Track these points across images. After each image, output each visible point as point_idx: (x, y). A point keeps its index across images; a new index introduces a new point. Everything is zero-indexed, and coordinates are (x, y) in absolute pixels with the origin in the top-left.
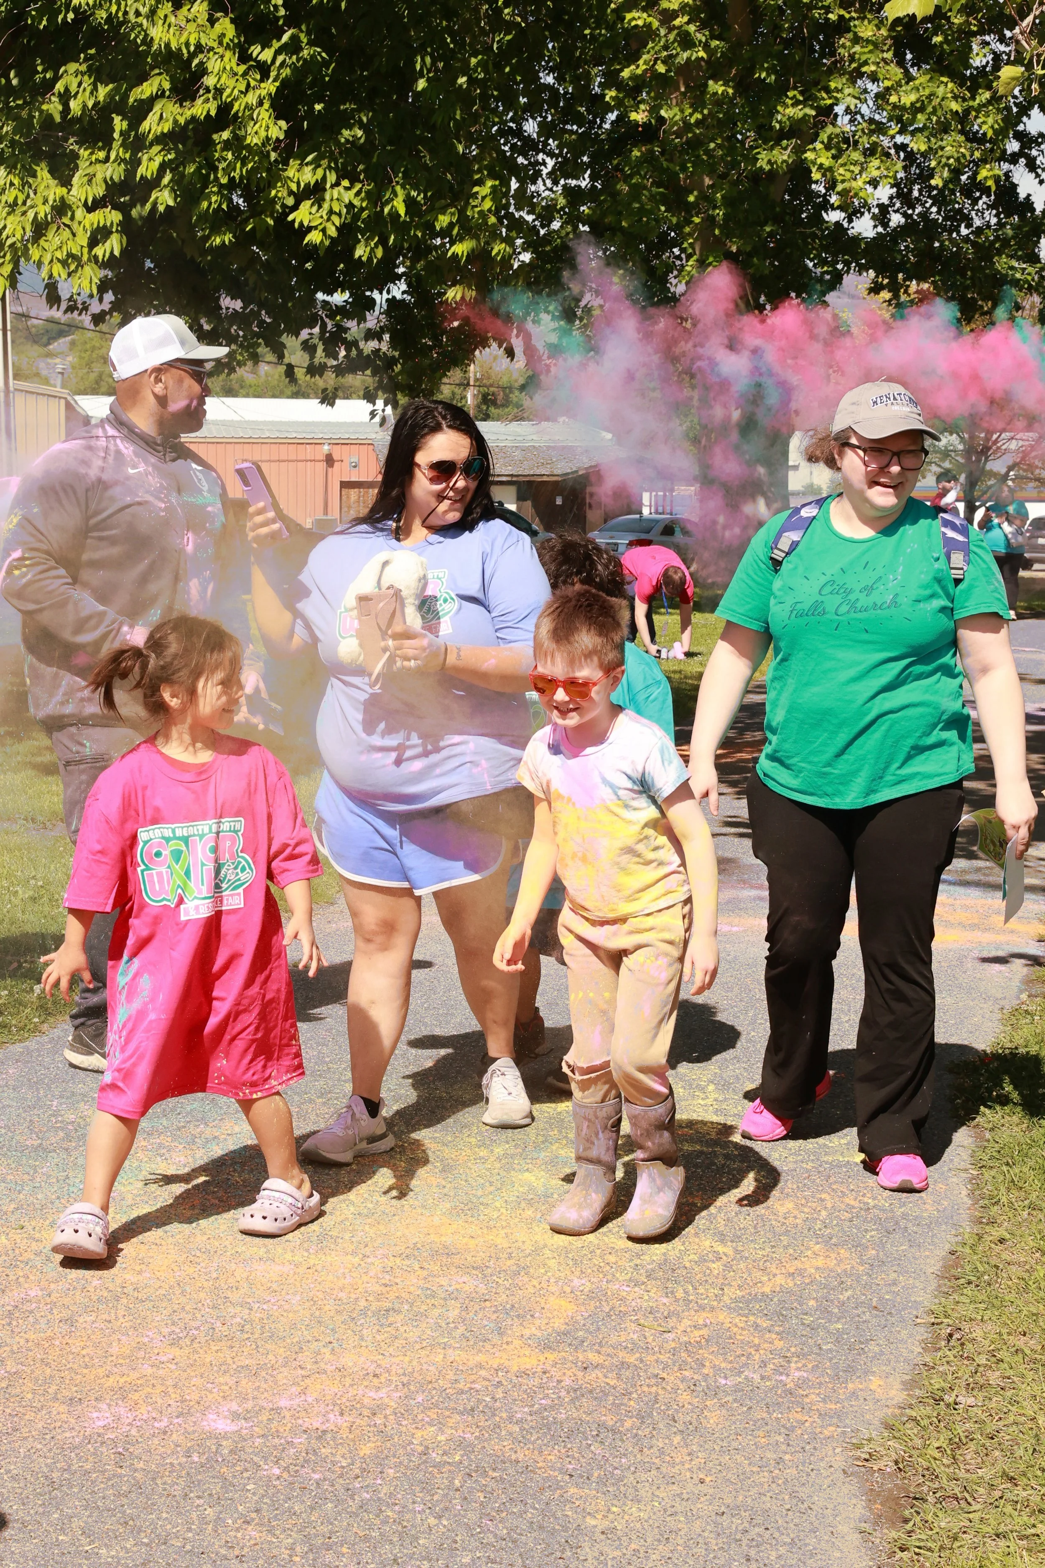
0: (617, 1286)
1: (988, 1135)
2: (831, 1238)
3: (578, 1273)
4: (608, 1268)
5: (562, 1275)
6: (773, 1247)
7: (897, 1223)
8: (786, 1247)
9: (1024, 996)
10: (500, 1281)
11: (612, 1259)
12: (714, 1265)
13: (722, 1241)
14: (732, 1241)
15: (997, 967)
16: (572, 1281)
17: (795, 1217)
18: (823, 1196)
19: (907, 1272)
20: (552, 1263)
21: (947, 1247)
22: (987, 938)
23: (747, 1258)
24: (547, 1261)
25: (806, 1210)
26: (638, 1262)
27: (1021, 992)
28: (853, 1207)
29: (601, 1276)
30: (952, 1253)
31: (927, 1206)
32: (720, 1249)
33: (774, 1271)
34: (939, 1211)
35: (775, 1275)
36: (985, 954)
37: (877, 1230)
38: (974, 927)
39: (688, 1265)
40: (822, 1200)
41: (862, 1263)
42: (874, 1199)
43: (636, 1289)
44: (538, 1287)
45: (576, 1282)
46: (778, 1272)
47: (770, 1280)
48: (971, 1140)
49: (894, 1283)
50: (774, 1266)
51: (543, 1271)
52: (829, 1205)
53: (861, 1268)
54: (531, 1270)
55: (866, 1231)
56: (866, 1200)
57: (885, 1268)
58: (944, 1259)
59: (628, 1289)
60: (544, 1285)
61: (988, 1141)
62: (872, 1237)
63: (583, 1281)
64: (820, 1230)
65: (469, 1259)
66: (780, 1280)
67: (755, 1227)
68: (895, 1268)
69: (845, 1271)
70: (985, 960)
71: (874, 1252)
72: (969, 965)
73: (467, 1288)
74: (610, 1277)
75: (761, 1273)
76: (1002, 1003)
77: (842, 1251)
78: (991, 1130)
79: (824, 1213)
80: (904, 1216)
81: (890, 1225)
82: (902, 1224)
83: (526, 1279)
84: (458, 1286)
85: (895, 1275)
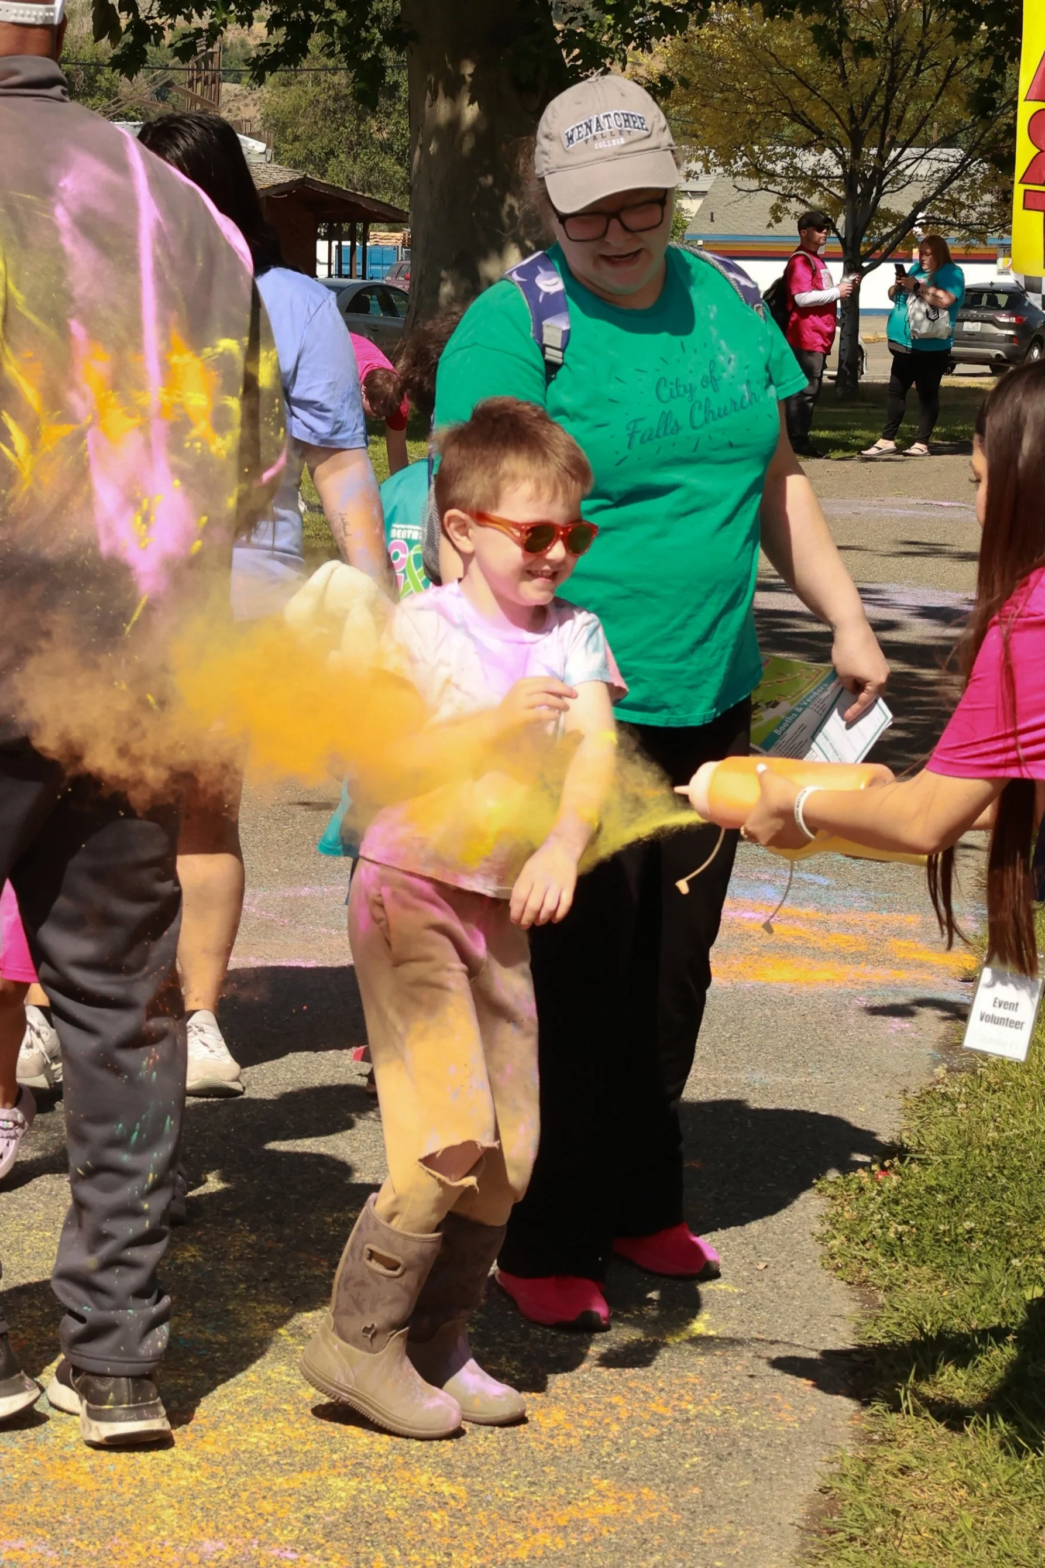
0: (276, 1552)
1: (882, 1298)
2: (627, 1469)
3: (210, 1531)
4: (261, 1522)
5: (185, 1534)
6: (532, 1484)
7: (734, 1443)
8: (553, 1485)
9: (940, 1071)
10: (82, 1546)
11: (267, 1506)
12: (435, 1516)
13: (449, 1476)
14: (465, 1476)
15: (896, 1023)
16: (201, 1544)
17: (568, 1435)
18: (615, 1400)
19: (749, 1523)
20: (168, 1514)
21: (816, 1481)
22: (881, 975)
23: (489, 1503)
24: (160, 1512)
25: (585, 1423)
26: (311, 1511)
27: (936, 1063)
28: (663, 1417)
29: (249, 1535)
30: (824, 1491)
31: (783, 1415)
32: (446, 1489)
33: (534, 1523)
34: (802, 1423)
35: (535, 1531)
36: (877, 1002)
37: (702, 1454)
38: (859, 957)
39: (392, 1515)
40: (613, 1407)
41: (676, 1510)
42: (697, 1404)
43: (308, 1556)
44: (145, 1554)
45: (208, 1545)
46: (539, 1525)
47: (526, 1538)
48: (854, 1306)
49: (731, 1540)
50: (533, 1515)
51: (152, 1528)
52: (624, 1416)
53: (675, 1517)
54: (134, 1527)
55: (684, 1456)
56: (683, 1405)
57: (714, 1517)
58: (810, 1501)
59: (294, 1556)
60: (155, 1550)
61: (882, 1307)
62: (693, 1465)
63: (219, 1545)
64: (609, 1455)
65: (30, 1510)
66: (544, 1538)
67: (503, 1452)
68: (731, 1517)
69: (650, 1522)
70: (875, 1011)
71: (696, 1491)
72: (851, 1021)
73: (27, 1558)
74: (263, 1537)
75: (512, 1527)
76: (905, 1082)
77: (645, 1491)
78: (888, 1289)
79: (615, 1428)
80: (746, 1430)
81: (723, 1447)
82: (743, 1443)
83: (124, 1542)
84: (11, 1555)
85: (730, 1528)
